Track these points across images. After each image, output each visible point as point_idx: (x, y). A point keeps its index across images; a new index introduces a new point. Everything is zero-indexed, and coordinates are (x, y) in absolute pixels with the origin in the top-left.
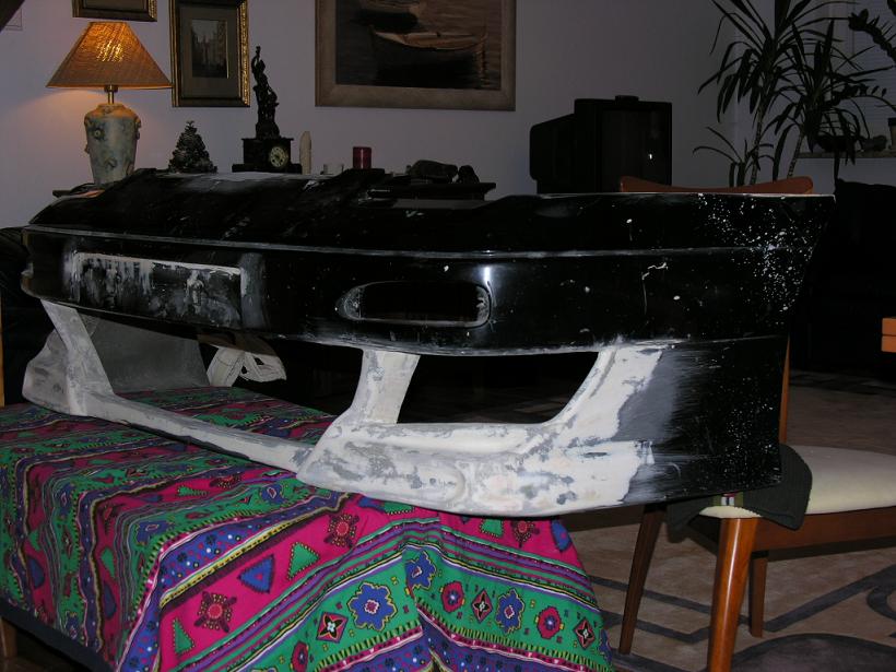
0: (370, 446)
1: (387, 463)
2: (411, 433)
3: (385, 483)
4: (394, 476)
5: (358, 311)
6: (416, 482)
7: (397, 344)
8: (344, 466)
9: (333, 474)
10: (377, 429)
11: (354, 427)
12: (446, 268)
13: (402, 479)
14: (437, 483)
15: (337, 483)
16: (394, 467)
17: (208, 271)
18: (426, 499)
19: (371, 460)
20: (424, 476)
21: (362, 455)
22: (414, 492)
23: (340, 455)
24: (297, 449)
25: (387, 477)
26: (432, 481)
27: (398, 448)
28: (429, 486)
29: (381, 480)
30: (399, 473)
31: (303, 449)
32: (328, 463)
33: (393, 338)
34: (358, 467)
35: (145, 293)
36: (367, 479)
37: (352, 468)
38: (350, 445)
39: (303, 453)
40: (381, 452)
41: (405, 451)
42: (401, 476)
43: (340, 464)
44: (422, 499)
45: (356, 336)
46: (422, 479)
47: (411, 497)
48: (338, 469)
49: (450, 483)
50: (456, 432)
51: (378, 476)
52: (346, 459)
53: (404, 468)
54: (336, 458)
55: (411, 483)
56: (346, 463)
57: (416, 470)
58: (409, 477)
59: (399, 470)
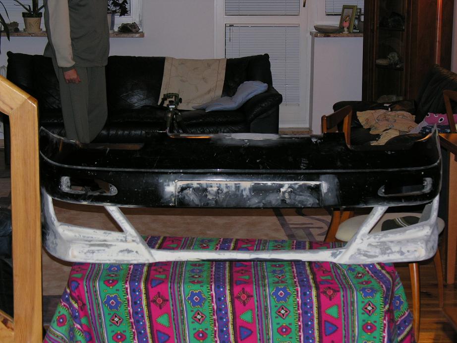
0: (379, 244)
1: (389, 248)
3: (388, 256)
4: (392, 253)
5: (384, 192)
6: (402, 253)
8: (368, 253)
9: (365, 258)
12: (423, 173)
13: (395, 253)
14: (410, 252)
15: (367, 260)
16: (391, 249)
17: (296, 184)
18: (409, 258)
19: (381, 249)
20: (404, 250)
21: (377, 247)
22: (402, 257)
23: (365, 249)
24: (332, 252)
25: (389, 253)
26: (408, 251)
27: (392, 242)
28: (407, 254)
29: (386, 256)
30: (394, 251)
31: (336, 251)
32: (360, 254)
33: (403, 201)
34: (375, 252)
36: (380, 256)
37: (372, 253)
38: (370, 245)
39: (336, 253)
40: (386, 245)
41: (396, 242)
43: (366, 253)
44: (407, 259)
47: (402, 259)
48: (365, 255)
49: (415, 251)
50: (407, 232)
51: (385, 254)
52: (368, 251)
53: (395, 248)
54: (364, 251)
55: (400, 254)
56: (368, 252)
57: (401, 248)
58: (398, 252)
59: (393, 250)
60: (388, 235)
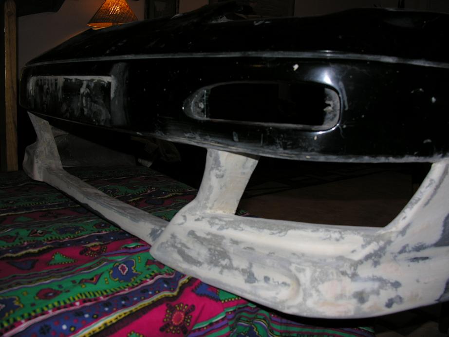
0: (209, 237)
2: (248, 228)
3: (221, 272)
4: (230, 267)
5: (203, 111)
6: (251, 278)
7: (239, 144)
8: (186, 251)
9: (178, 257)
10: (217, 221)
11: (197, 217)
12: (296, 67)
13: (237, 272)
14: (271, 282)
15: (180, 264)
16: (230, 259)
17: (92, 80)
18: (259, 297)
19: (210, 250)
20: (258, 272)
21: (202, 243)
22: (248, 287)
23: (184, 240)
24: (153, 226)
25: (224, 267)
26: (267, 279)
27: (235, 242)
28: (262, 283)
29: (218, 269)
30: (235, 266)
31: (158, 228)
32: (174, 246)
33: (235, 138)
34: (199, 254)
35: (59, 100)
36: (205, 266)
37: (193, 254)
38: (192, 233)
39: (157, 231)
40: (219, 244)
41: (242, 246)
42: (237, 269)
43: (184, 248)
44: (255, 295)
45: (200, 135)
46: (256, 275)
47: (245, 291)
48: (181, 253)
49: (284, 284)
50: (291, 232)
51: (216, 265)
54: (180, 243)
55: (246, 277)
56: (188, 248)
57: (251, 265)
58: (244, 271)
59: (235, 263)
60: (242, 226)
